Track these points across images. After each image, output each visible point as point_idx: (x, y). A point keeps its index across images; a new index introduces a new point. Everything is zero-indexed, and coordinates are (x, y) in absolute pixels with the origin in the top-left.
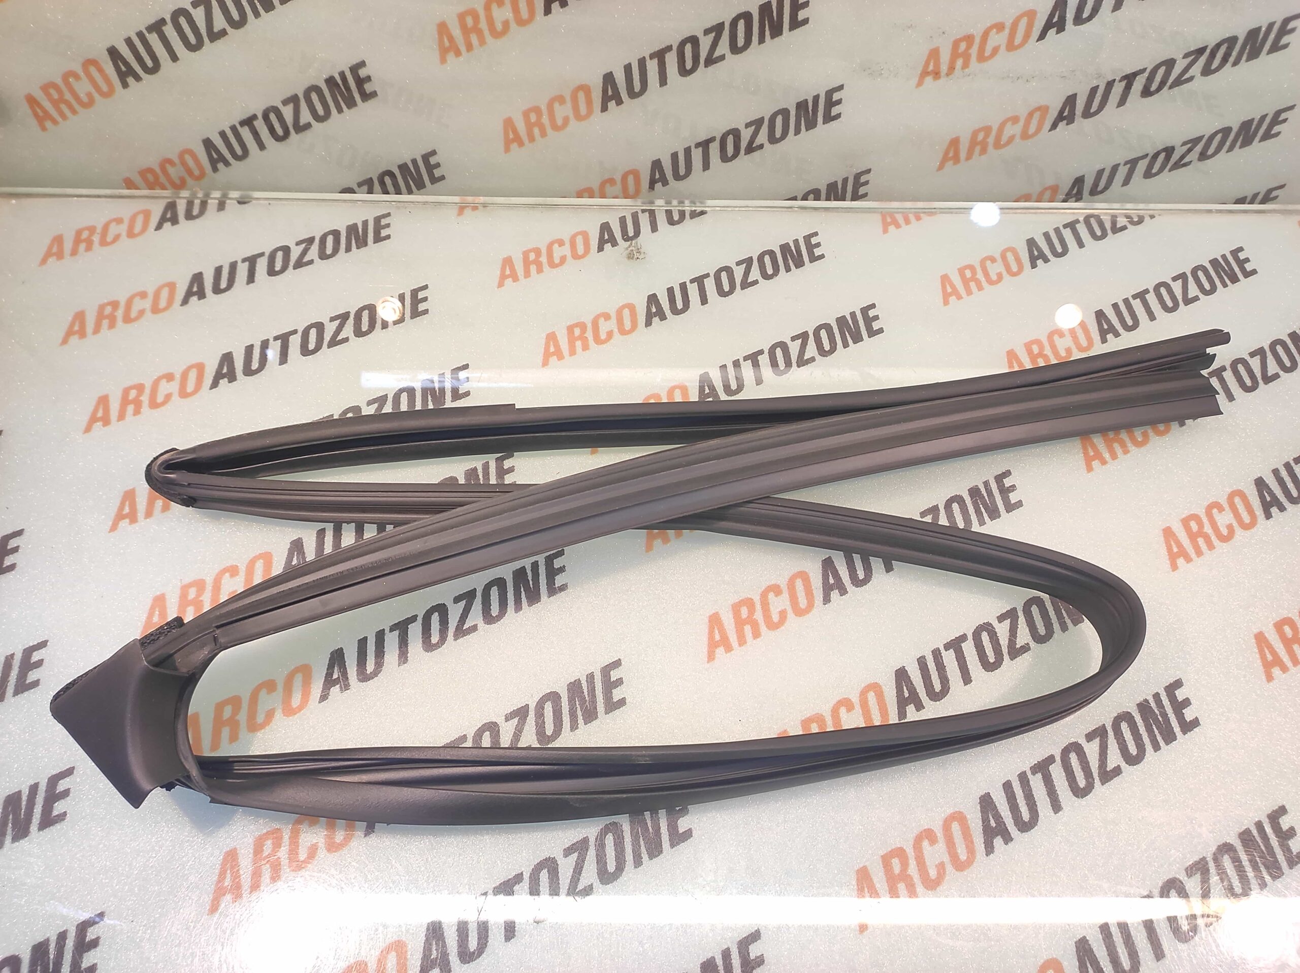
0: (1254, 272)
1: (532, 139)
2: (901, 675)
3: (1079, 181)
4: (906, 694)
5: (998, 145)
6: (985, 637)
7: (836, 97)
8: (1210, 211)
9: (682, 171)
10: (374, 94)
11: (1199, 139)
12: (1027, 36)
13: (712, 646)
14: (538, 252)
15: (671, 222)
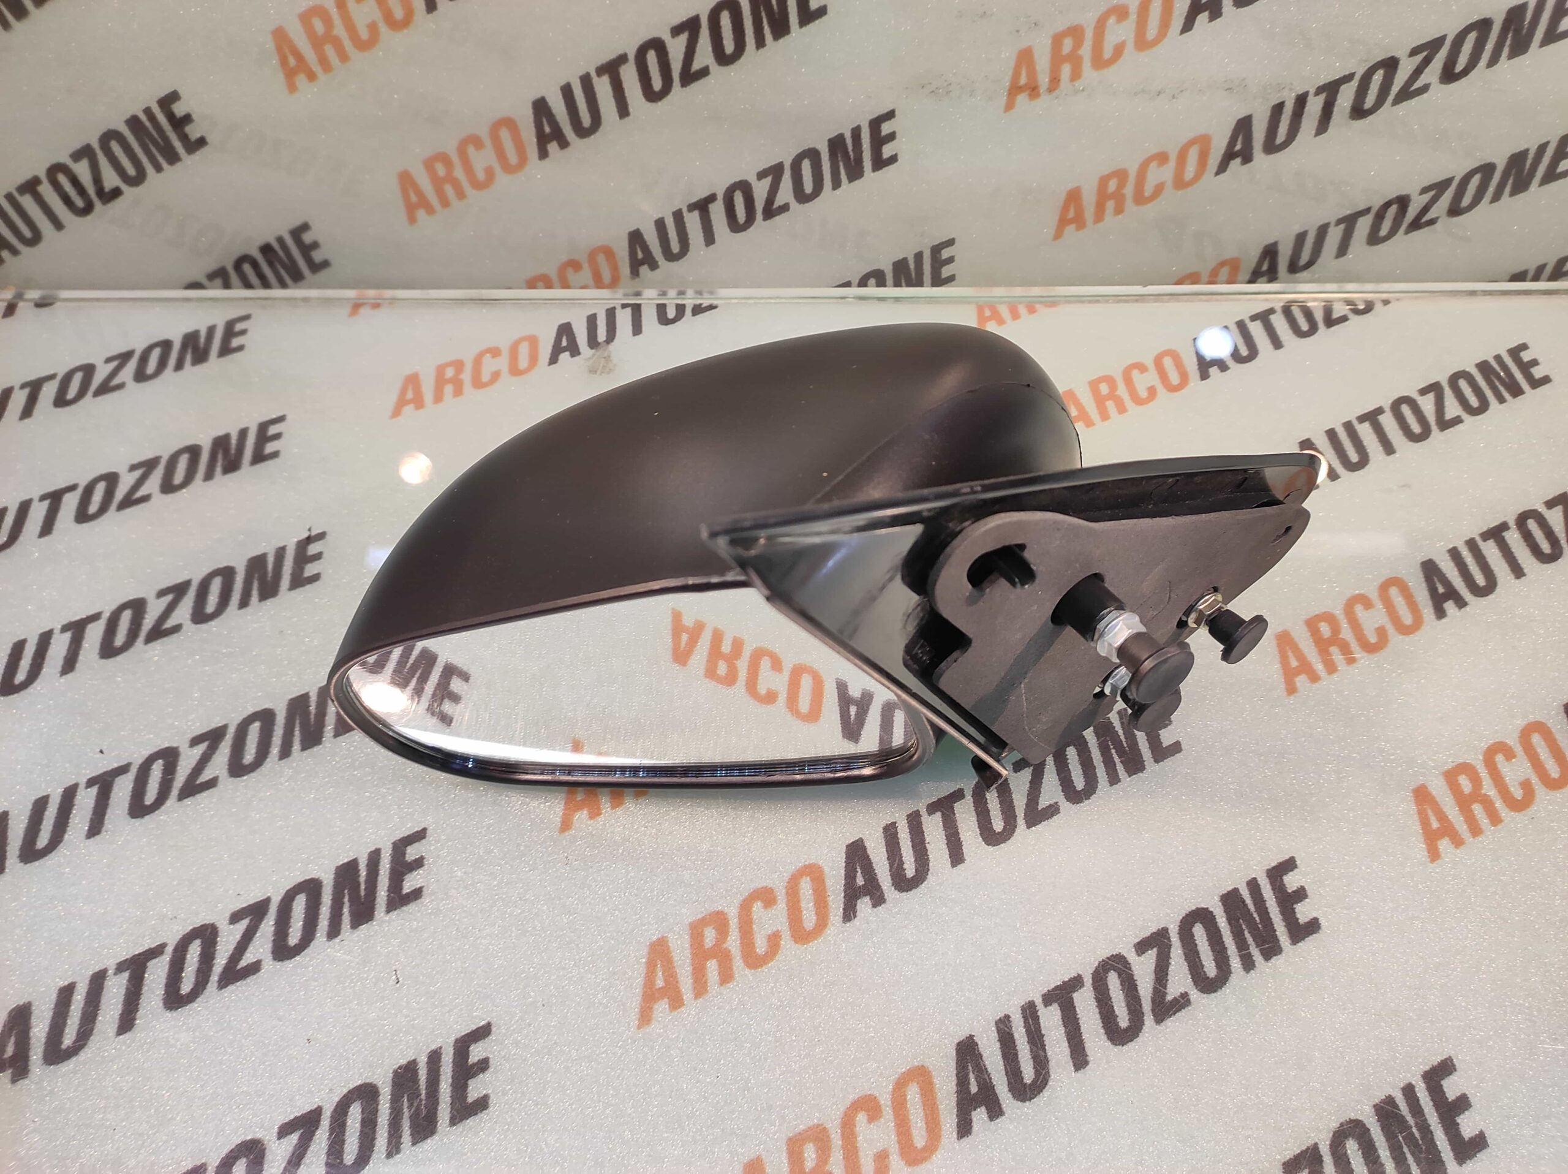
0: (1546, 380)
1: (445, 203)
2: (967, 1051)
3: (1270, 252)
4: (974, 1088)
5: (1140, 199)
6: (1113, 981)
7: (886, 128)
8: (1473, 293)
9: (675, 247)
10: (202, 142)
11: (1447, 182)
12: (1165, 25)
13: (650, 996)
14: (459, 365)
15: (663, 319)
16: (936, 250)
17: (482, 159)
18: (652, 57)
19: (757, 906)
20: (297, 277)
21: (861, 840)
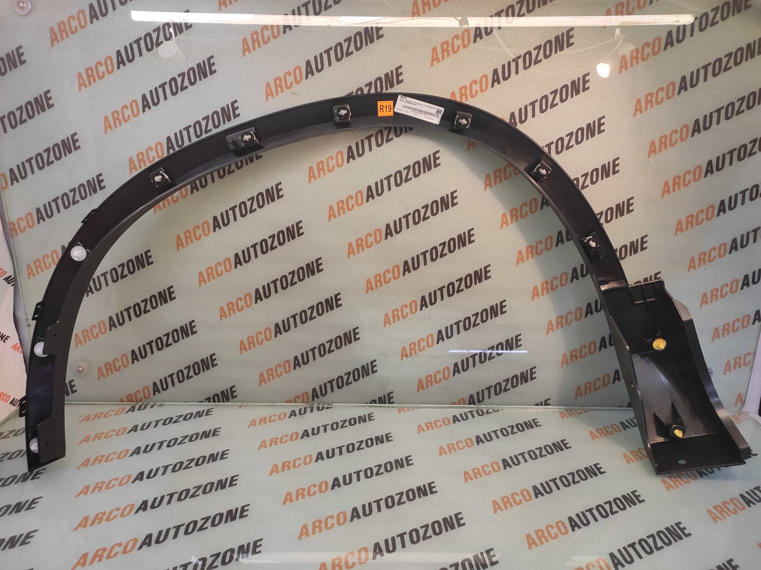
16: (389, 394)
17: (280, 370)
18: (322, 347)
19: (329, 519)
20: (228, 400)
21: (356, 507)
